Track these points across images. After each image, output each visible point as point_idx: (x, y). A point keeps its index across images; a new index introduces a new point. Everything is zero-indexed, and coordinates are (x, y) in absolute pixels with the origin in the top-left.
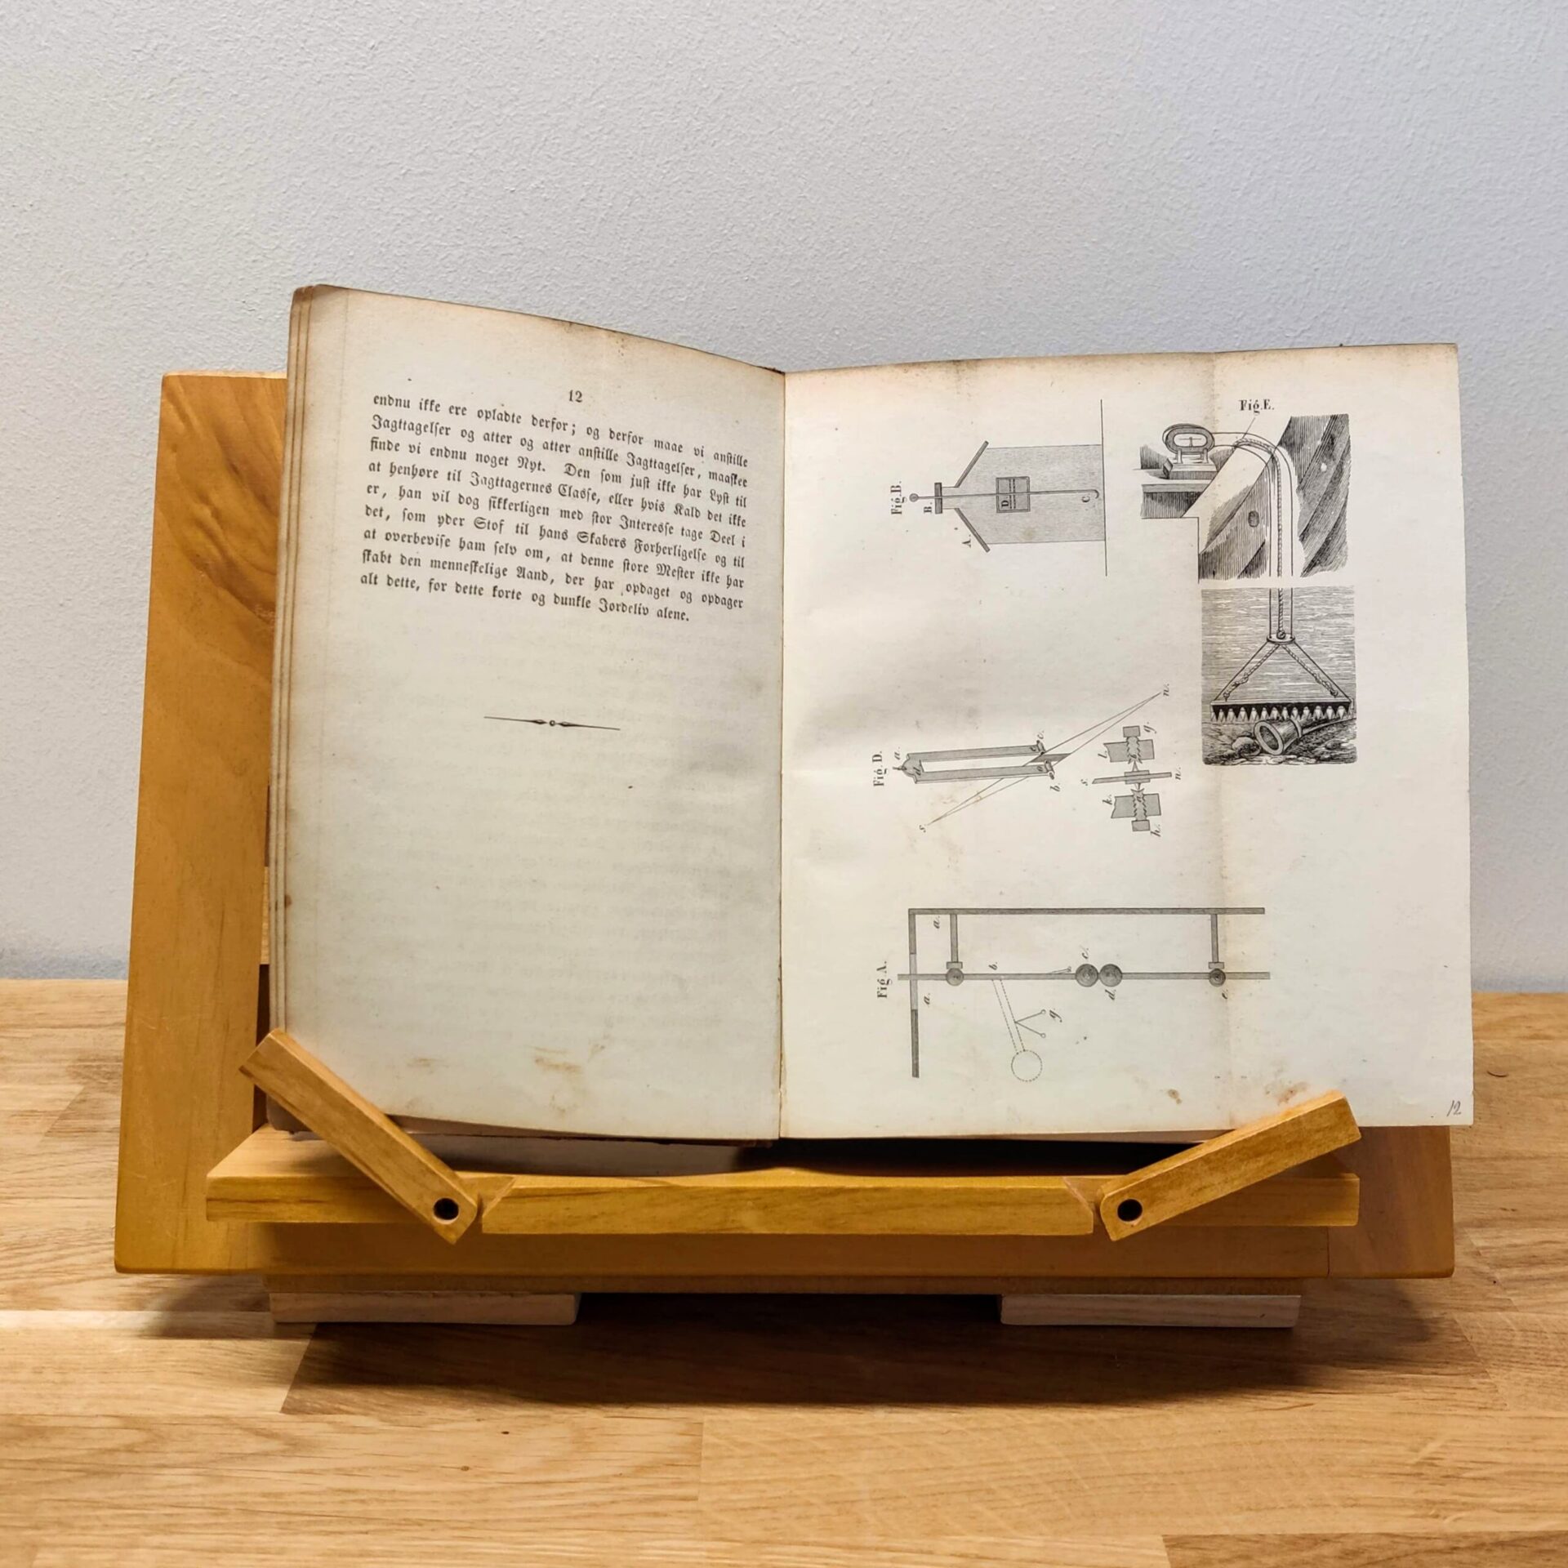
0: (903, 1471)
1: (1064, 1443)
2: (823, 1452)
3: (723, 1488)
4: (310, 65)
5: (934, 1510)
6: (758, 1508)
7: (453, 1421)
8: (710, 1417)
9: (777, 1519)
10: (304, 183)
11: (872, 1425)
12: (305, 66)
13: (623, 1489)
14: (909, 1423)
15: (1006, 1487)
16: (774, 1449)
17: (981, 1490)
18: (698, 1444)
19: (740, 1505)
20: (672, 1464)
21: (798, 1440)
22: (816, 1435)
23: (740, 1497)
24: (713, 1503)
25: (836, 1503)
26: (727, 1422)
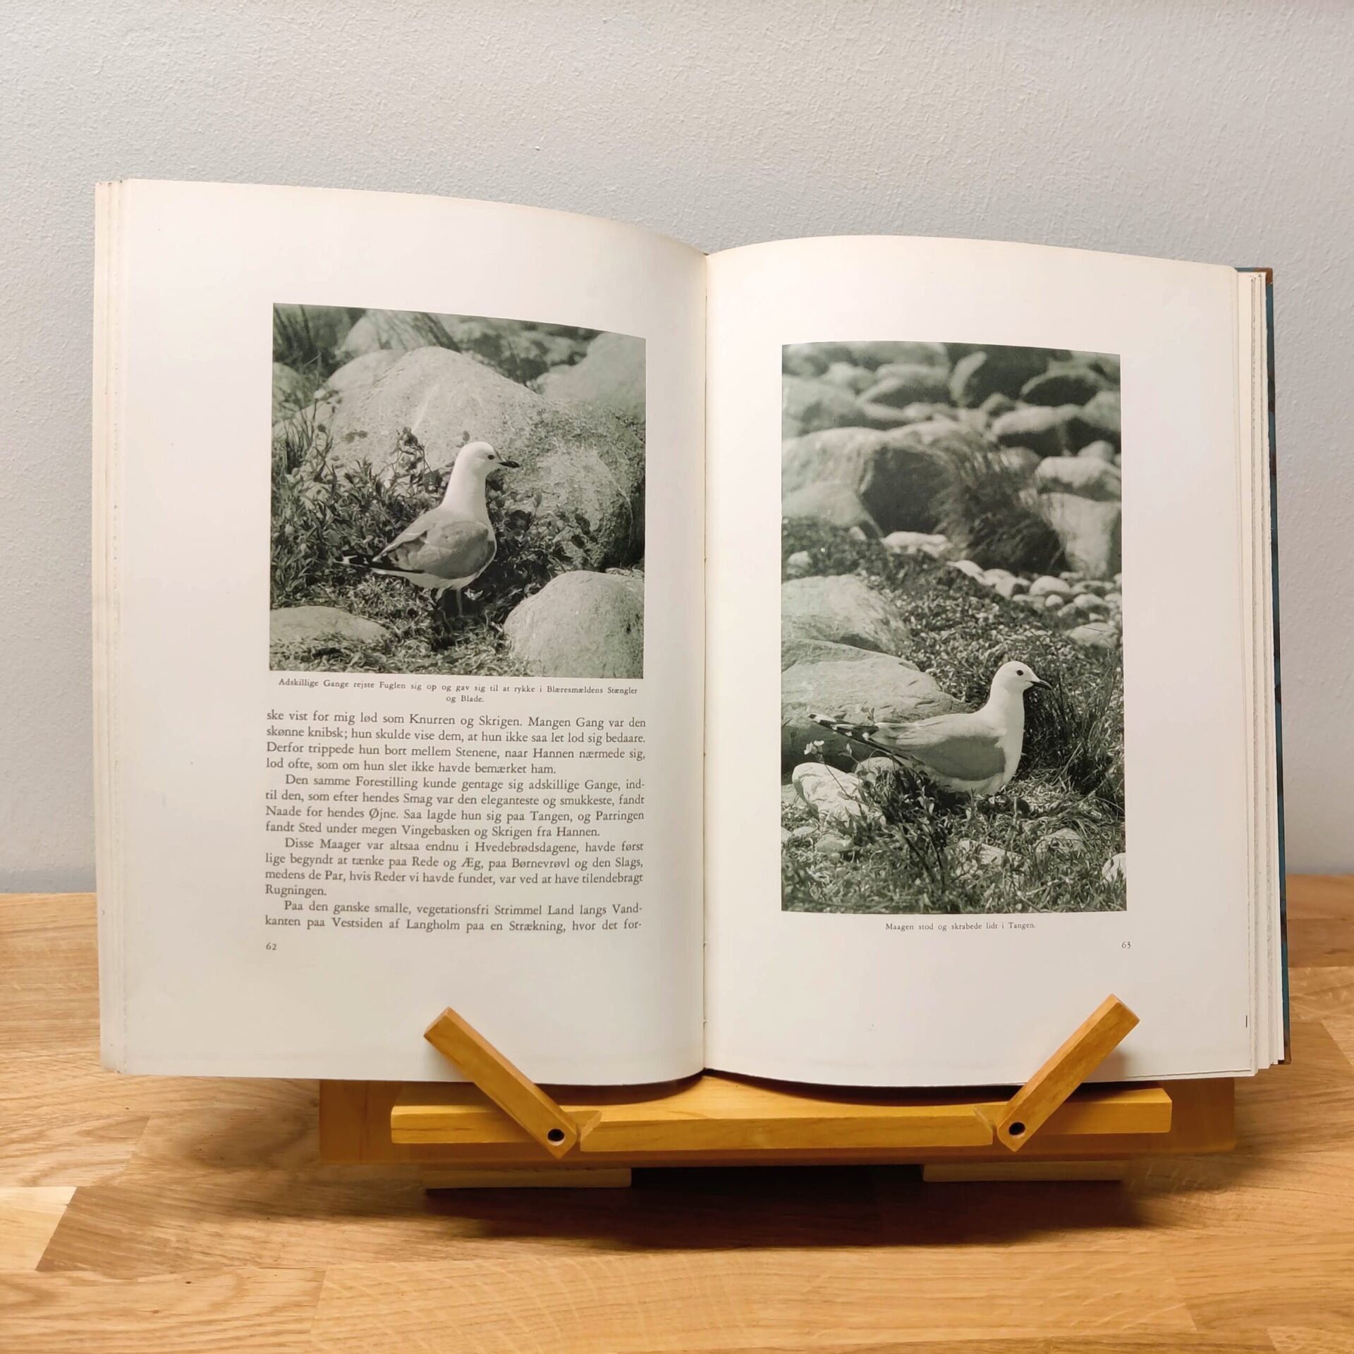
0: (454, 1307)
1: (571, 1282)
2: (403, 1293)
3: (331, 1323)
4: (50, 239)
5: (468, 1336)
6: (349, 1338)
7: (154, 1274)
8: (332, 1266)
9: (360, 1347)
10: (54, 325)
11: (441, 1270)
12: (47, 240)
13: (260, 1325)
14: (468, 1268)
15: (522, 1317)
16: (369, 1291)
17: (504, 1320)
18: (319, 1289)
19: (338, 1336)
20: (298, 1305)
21: (387, 1283)
22: (404, 1278)
23: (342, 1329)
24: (320, 1334)
25: (403, 1332)
26: (343, 1270)
